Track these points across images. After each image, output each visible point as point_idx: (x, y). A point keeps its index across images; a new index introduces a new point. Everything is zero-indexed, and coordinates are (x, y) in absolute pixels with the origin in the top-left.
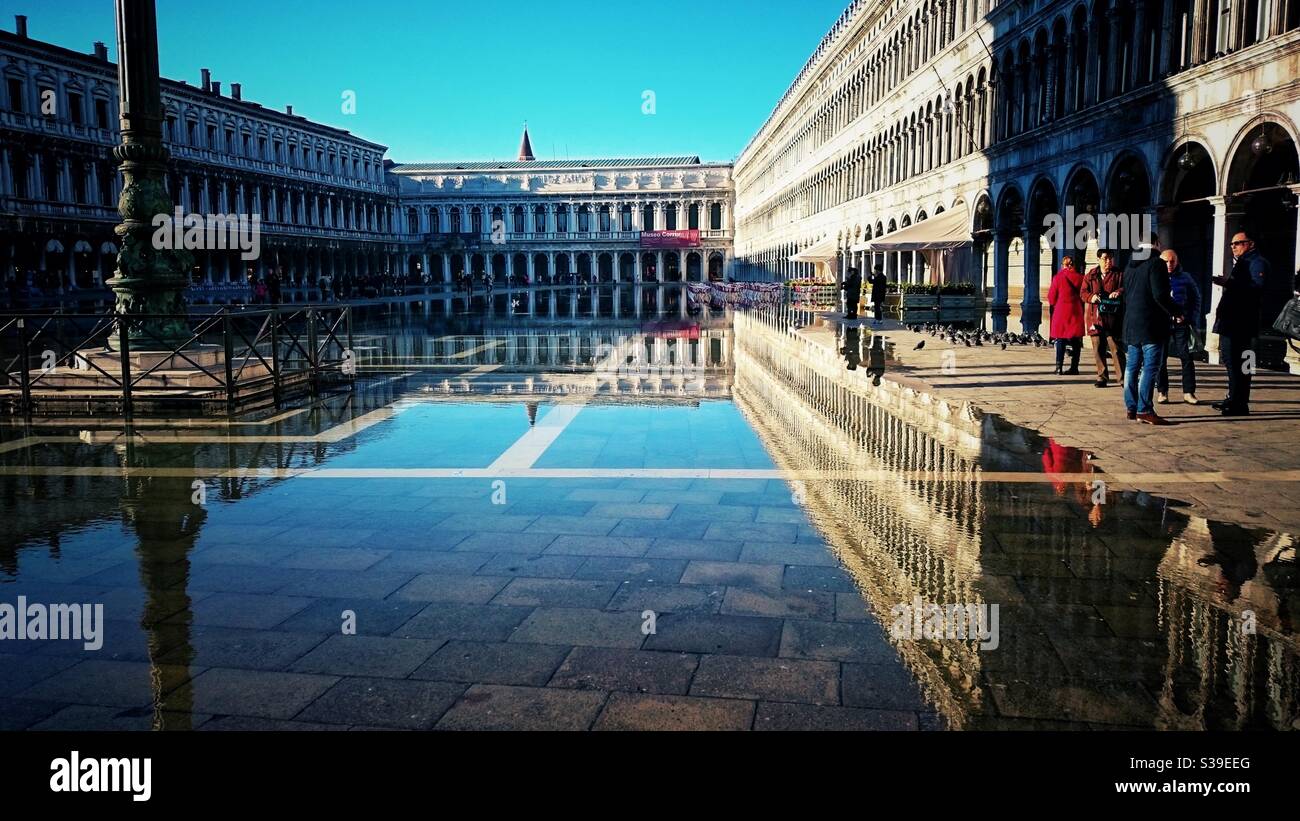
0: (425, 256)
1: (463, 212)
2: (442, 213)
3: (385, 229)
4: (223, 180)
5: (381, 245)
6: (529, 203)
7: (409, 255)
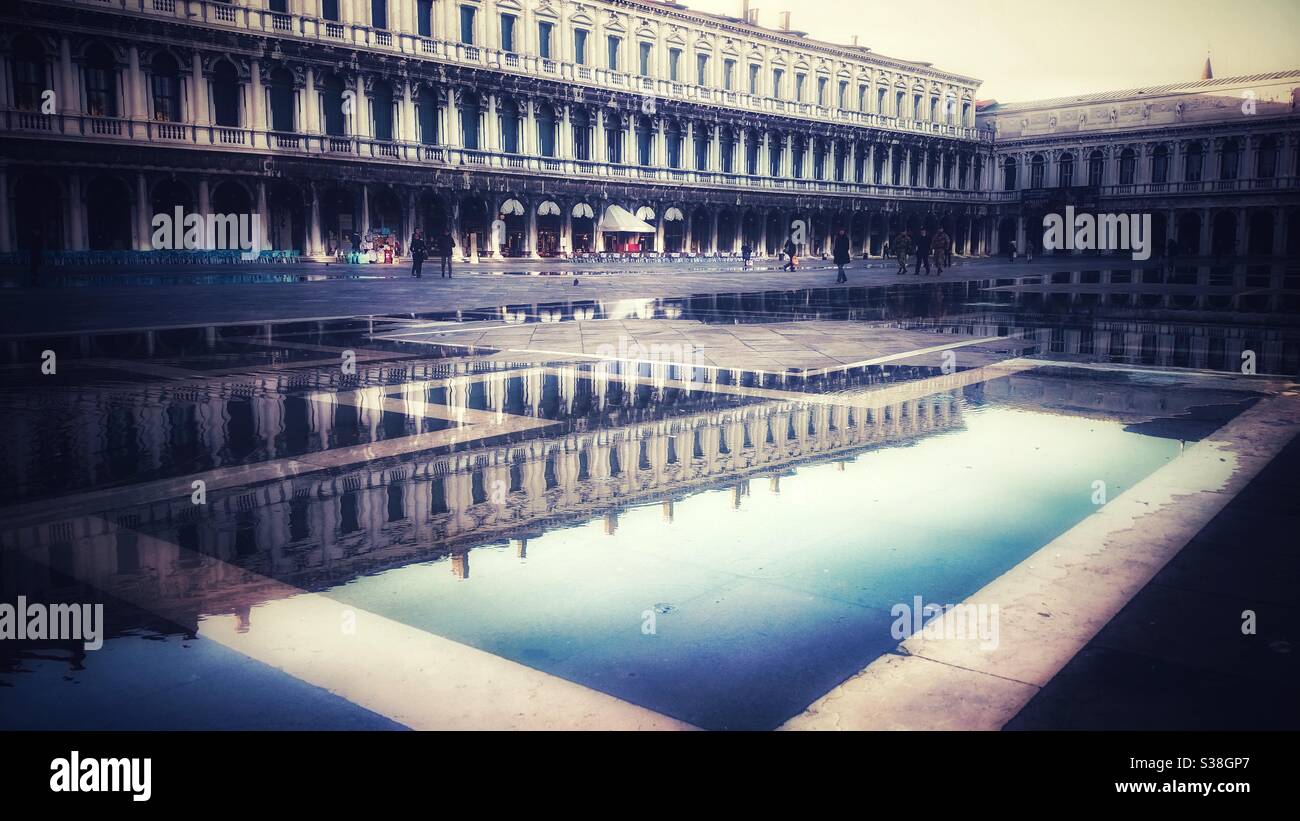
0: (1021, 220)
1: (1077, 158)
2: (1048, 162)
3: (969, 185)
4: (741, 128)
5: (962, 206)
6: (1178, 139)
7: (1000, 218)
